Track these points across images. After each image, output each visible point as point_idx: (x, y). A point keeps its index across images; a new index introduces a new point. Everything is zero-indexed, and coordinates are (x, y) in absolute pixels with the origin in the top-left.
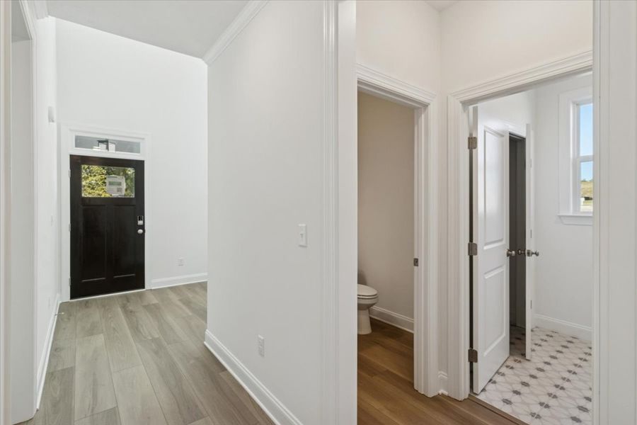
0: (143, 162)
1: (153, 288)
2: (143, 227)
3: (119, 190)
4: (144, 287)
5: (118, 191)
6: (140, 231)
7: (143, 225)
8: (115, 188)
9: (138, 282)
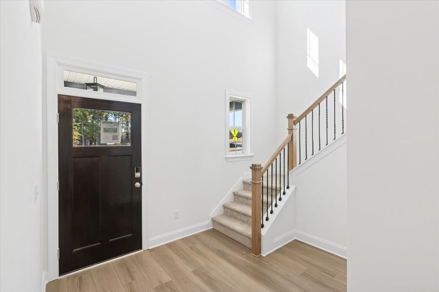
0: (140, 105)
1: (150, 248)
2: (139, 180)
3: (115, 138)
4: (141, 248)
5: (113, 139)
6: (138, 184)
7: (141, 178)
8: (110, 135)
9: (135, 243)
